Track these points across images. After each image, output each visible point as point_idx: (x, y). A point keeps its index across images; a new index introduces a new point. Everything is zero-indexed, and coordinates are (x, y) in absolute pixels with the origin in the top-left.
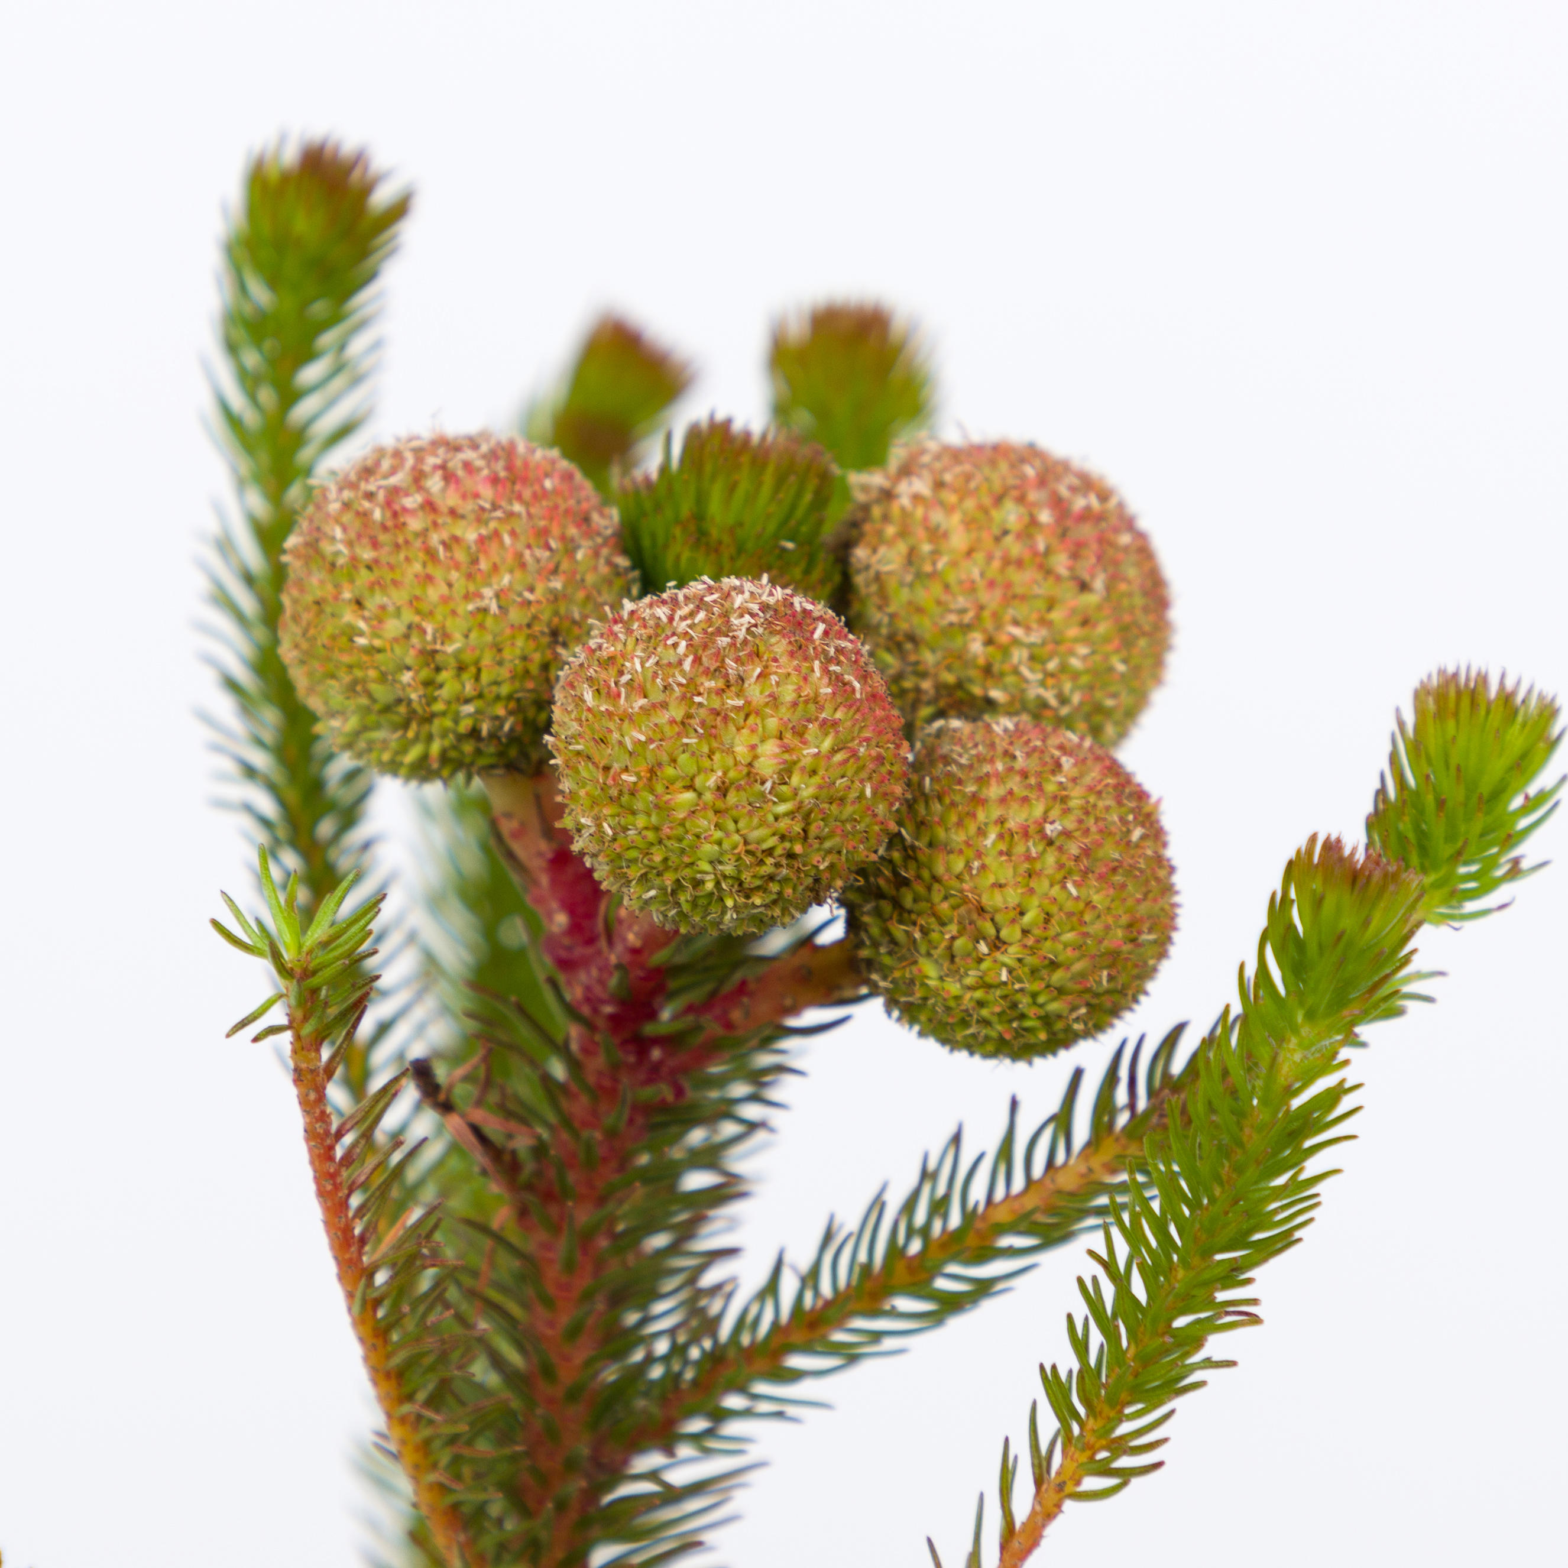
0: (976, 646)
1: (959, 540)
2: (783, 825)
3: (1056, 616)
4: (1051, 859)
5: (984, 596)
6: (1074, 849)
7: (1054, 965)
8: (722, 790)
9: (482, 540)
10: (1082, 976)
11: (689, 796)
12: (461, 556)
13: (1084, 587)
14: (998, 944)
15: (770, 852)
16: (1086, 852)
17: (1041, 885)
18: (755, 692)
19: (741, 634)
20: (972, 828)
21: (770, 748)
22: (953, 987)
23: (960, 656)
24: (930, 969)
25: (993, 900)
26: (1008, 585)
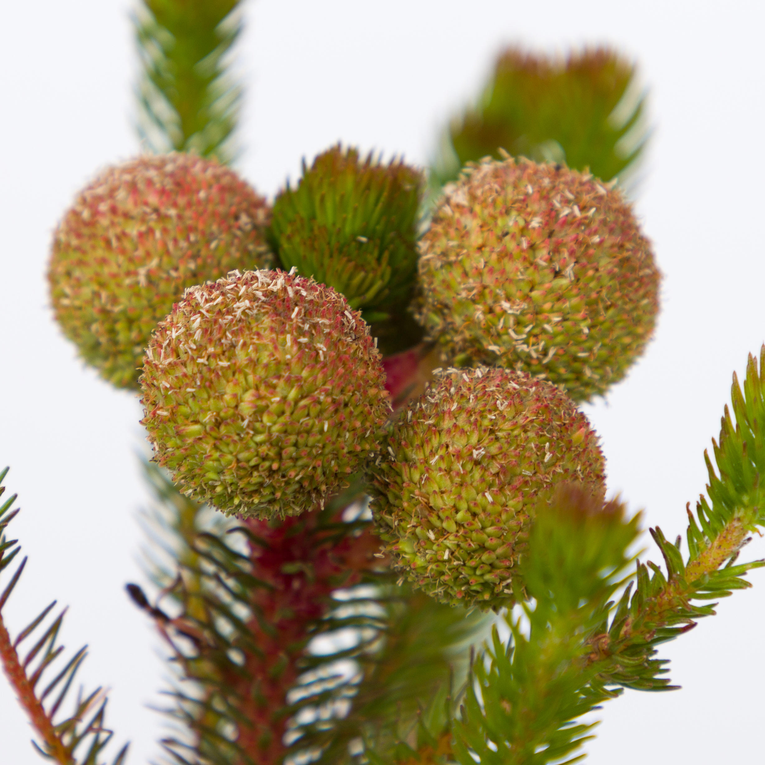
0: (479, 314)
1: (476, 239)
2: (264, 449)
3: (535, 294)
4: (477, 474)
5: (488, 280)
6: (494, 468)
7: (483, 548)
8: (218, 424)
9: (141, 235)
10: (505, 557)
11: (196, 427)
13: (557, 274)
14: (442, 533)
15: (256, 467)
16: (503, 470)
17: (469, 493)
19: (238, 313)
20: (427, 450)
22: (420, 562)
23: (471, 322)
24: (405, 546)
25: (436, 502)
26: (503, 272)
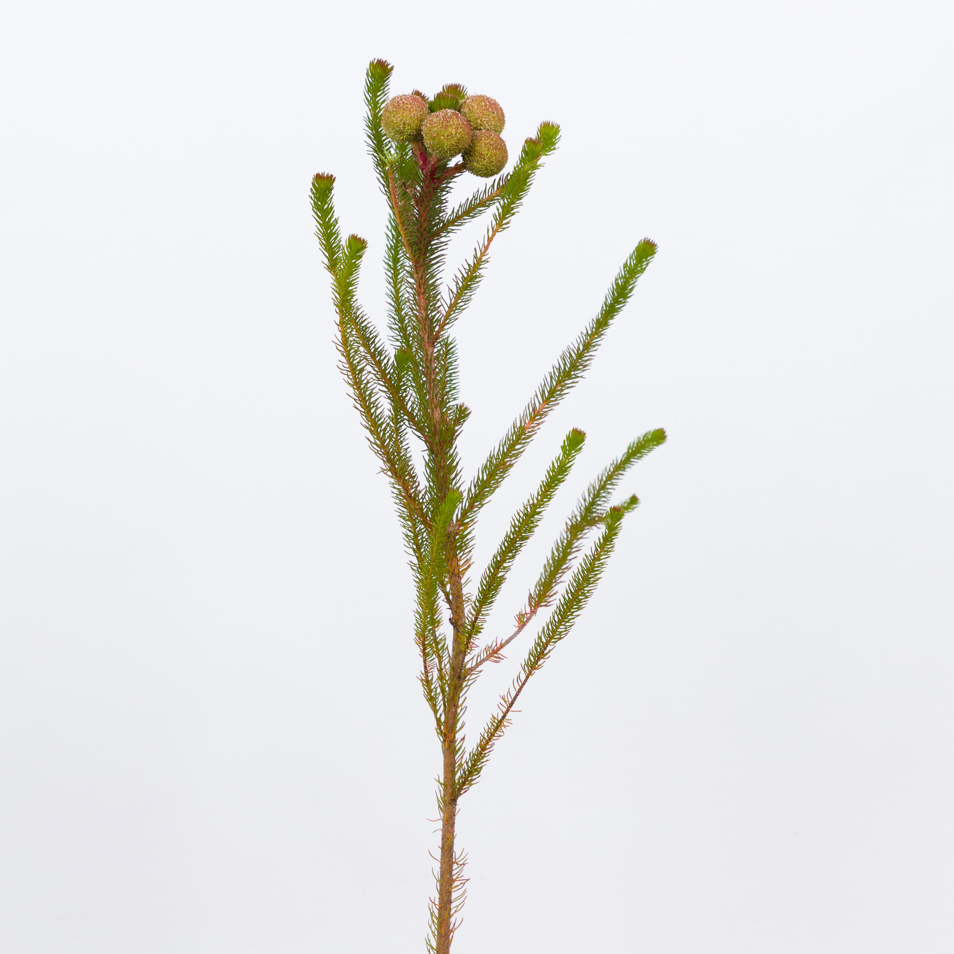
0: (479, 121)
1: (476, 107)
2: (456, 141)
3: (490, 117)
4: (491, 147)
5: (480, 114)
6: (494, 146)
7: (492, 162)
8: (447, 136)
9: (411, 107)
10: (496, 164)
11: (443, 137)
12: (408, 109)
13: (494, 113)
14: (484, 159)
15: (454, 145)
16: (496, 146)
17: (490, 151)
18: (451, 123)
19: (449, 115)
20: (480, 143)
21: (454, 130)
22: (478, 166)
23: (477, 123)
24: (475, 163)
25: (484, 153)
26: (483, 113)
